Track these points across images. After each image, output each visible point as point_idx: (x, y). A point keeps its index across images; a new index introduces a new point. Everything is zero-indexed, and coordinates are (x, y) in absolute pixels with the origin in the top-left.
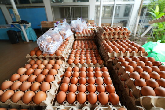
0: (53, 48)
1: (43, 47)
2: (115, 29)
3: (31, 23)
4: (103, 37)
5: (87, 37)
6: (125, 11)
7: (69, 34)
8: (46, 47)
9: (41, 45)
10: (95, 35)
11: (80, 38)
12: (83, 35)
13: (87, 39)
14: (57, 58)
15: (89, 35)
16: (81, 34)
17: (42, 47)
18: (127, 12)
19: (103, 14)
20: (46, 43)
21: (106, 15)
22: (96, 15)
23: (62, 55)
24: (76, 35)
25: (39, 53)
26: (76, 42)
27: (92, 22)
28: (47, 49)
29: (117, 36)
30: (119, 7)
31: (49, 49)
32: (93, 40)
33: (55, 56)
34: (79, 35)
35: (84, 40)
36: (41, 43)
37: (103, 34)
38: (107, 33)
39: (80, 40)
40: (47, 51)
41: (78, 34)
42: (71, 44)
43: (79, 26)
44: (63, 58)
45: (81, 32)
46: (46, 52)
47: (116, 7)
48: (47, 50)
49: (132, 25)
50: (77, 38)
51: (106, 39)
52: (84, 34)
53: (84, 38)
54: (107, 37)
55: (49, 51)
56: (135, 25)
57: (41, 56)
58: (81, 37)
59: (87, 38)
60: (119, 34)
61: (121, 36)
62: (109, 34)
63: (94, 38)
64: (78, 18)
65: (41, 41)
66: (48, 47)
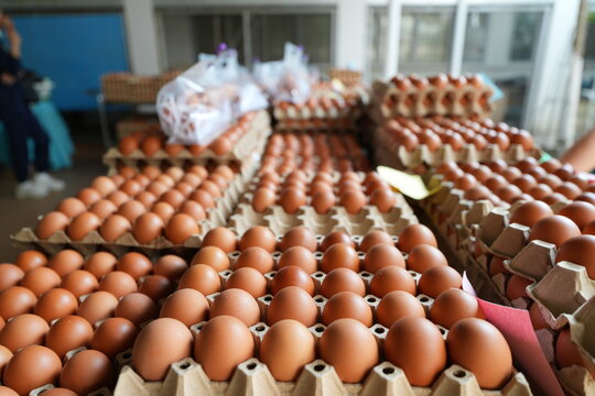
0: (206, 126)
1: (174, 119)
2: (433, 81)
4: (386, 111)
5: (324, 120)
6: (518, 35)
7: (253, 100)
8: (183, 121)
9: (167, 112)
10: (357, 113)
11: (296, 126)
12: (306, 113)
13: (323, 131)
14: (211, 166)
15: (334, 113)
16: (299, 110)
17: (169, 120)
18: (527, 39)
19: (406, 48)
20: (183, 108)
21: (422, 50)
22: (371, 53)
23: (232, 154)
24: (278, 114)
25: (154, 145)
26: (279, 141)
27: (349, 77)
28: (186, 126)
29: (441, 109)
30: (484, 17)
31: (191, 126)
32: (349, 132)
33: (210, 154)
34: (292, 113)
35: (310, 133)
36: (165, 105)
37: (387, 98)
38: (403, 97)
39: (297, 133)
40: (182, 136)
41: (285, 110)
43: (291, 78)
44: (235, 165)
45: (299, 100)
46: (179, 140)
47: (469, 15)
48: (186, 131)
49: (553, 101)
50: (282, 125)
51: (398, 117)
52: (312, 110)
53: (310, 126)
54: (403, 109)
57: (160, 155)
58: (301, 121)
59: (323, 125)
60: (448, 99)
61: (458, 109)
62: (412, 99)
63: (353, 126)
64: (289, 47)
65: (168, 100)
66: (188, 122)
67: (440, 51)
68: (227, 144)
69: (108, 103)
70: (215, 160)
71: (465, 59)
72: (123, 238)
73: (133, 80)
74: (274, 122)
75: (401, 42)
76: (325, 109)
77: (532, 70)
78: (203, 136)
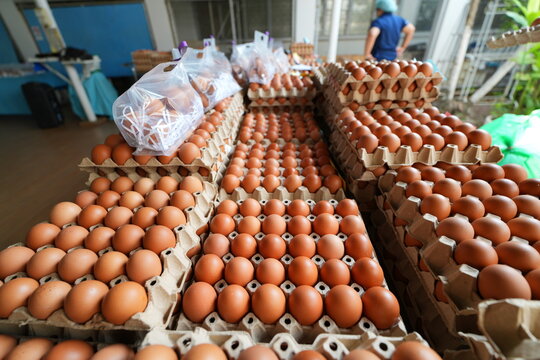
0: (170, 133)
1: (136, 130)
2: (387, 69)
3: (100, 57)
4: (342, 98)
5: (288, 98)
6: (421, 11)
7: (226, 88)
8: (146, 133)
9: (127, 124)
10: (314, 92)
11: (265, 104)
12: (273, 94)
13: (286, 109)
14: (184, 172)
15: (295, 92)
16: (267, 91)
17: (133, 132)
18: (428, 14)
19: (343, 23)
20: (145, 119)
22: (319, 28)
23: (200, 161)
24: (250, 94)
25: (124, 154)
26: (251, 119)
27: (305, 52)
28: (148, 137)
29: (391, 96)
31: (154, 137)
32: (308, 109)
33: (177, 162)
34: (261, 93)
35: (276, 110)
36: (125, 116)
37: (344, 86)
38: (359, 84)
39: (266, 110)
40: (148, 146)
41: (256, 91)
42: (232, 125)
43: (260, 62)
44: (204, 171)
45: (266, 82)
46: (145, 150)
48: (151, 143)
50: (253, 104)
51: (353, 105)
52: (278, 90)
53: (276, 103)
54: (358, 96)
55: (155, 147)
56: (454, 61)
57: (130, 164)
58: (269, 100)
59: (287, 103)
60: (399, 85)
61: (407, 95)
62: (367, 86)
63: (311, 104)
64: (258, 34)
65: (128, 111)
66: (151, 133)
68: (194, 150)
70: (183, 167)
74: (247, 101)
75: (341, 19)
76: (288, 89)
78: (168, 145)
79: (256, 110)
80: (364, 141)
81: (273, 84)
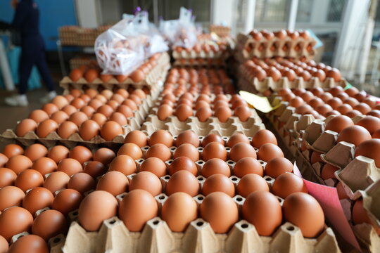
0: (127, 62)
1: (106, 57)
2: (277, 34)
4: (246, 54)
5: (206, 59)
8: (112, 59)
9: (101, 53)
10: (227, 55)
11: (187, 63)
12: (194, 55)
13: (204, 67)
14: (131, 89)
15: (211, 55)
16: (189, 53)
17: (103, 58)
18: (338, 7)
19: (259, 12)
20: (112, 50)
21: (270, 14)
23: (145, 81)
24: (175, 55)
25: (93, 75)
26: (175, 72)
28: (114, 62)
29: (282, 53)
31: (118, 63)
32: (221, 67)
33: (130, 81)
34: (184, 54)
35: (196, 68)
36: (100, 48)
37: (247, 45)
38: (258, 45)
39: (188, 68)
40: (112, 69)
41: (180, 53)
43: (184, 31)
44: (147, 89)
45: (189, 46)
46: (109, 72)
48: (114, 66)
49: (354, 49)
50: (177, 63)
51: (253, 58)
52: (198, 52)
53: (196, 63)
54: (257, 53)
55: (117, 69)
56: (361, 49)
57: (97, 81)
58: (190, 60)
59: (205, 63)
60: (287, 46)
61: (293, 53)
62: (263, 46)
63: (224, 64)
64: (183, 11)
65: (102, 45)
66: (115, 60)
67: (282, 14)
68: (141, 75)
69: (64, 46)
70: (133, 86)
71: (298, 20)
72: (73, 136)
73: (80, 31)
74: (172, 60)
75: (256, 8)
76: (206, 52)
77: (341, 28)
78: (125, 69)
79: (179, 68)
80: (256, 74)
81: (194, 48)
